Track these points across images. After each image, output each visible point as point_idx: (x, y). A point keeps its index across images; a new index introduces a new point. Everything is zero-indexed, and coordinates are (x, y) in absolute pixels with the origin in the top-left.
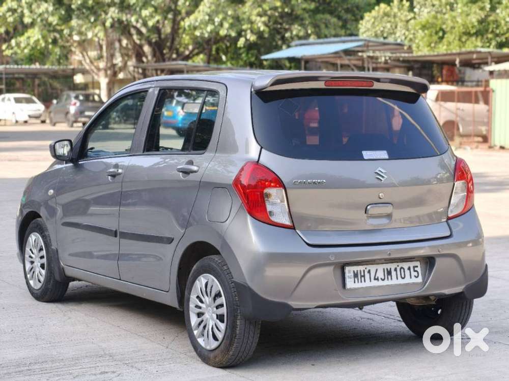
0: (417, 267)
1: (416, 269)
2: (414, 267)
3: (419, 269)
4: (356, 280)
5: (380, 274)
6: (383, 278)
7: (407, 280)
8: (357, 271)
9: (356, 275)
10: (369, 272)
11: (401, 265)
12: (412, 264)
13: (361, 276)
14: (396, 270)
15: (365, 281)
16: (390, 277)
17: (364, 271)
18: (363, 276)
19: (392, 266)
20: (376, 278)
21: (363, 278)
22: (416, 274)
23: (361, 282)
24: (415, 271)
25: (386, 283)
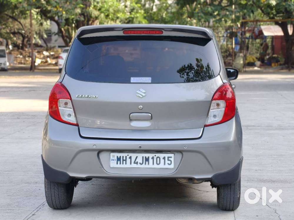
0: (171, 157)
1: (170, 159)
2: (168, 157)
3: (172, 159)
4: (119, 162)
5: (140, 160)
6: (141, 163)
7: (162, 166)
8: (120, 157)
9: (119, 159)
10: (130, 158)
11: (158, 155)
12: (166, 155)
13: (123, 160)
14: (153, 158)
15: (126, 164)
16: (147, 163)
17: (126, 157)
18: (124, 160)
19: (150, 155)
20: (136, 162)
21: (124, 162)
22: (169, 162)
23: (123, 164)
24: (168, 160)
25: (143, 166)
